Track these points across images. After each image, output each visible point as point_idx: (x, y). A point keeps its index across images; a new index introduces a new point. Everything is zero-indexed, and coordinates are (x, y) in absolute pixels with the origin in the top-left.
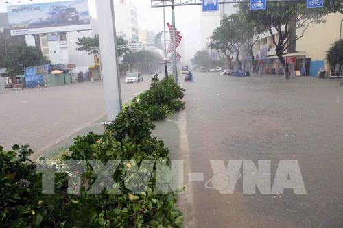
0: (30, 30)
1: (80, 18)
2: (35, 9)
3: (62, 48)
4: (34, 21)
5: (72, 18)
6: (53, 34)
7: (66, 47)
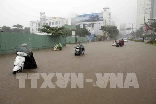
0: (82, 23)
1: (100, 19)
2: (85, 16)
3: (92, 29)
4: (84, 20)
5: (97, 19)
6: (89, 24)
7: (94, 29)
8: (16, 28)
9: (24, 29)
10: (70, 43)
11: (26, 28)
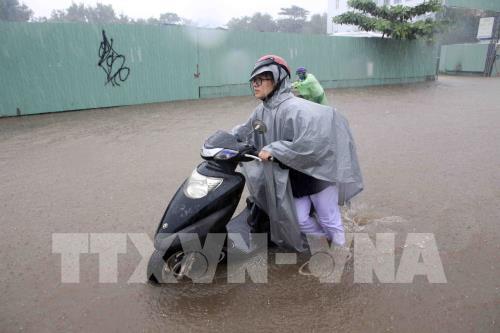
8: (287, 17)
9: (309, 19)
10: (458, 72)
11: (317, 18)
